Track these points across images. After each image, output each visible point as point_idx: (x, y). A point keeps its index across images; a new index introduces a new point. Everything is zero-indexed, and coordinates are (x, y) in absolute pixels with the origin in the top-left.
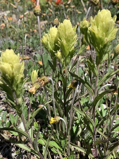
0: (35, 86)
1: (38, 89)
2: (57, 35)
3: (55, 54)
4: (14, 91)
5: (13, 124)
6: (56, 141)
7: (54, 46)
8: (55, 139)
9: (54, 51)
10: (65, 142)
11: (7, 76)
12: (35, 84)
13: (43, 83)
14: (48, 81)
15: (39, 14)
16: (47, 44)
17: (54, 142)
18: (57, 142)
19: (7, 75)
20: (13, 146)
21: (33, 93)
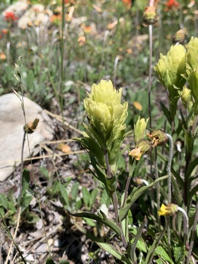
0: (141, 147)
1: (146, 152)
2: (185, 59)
3: (179, 92)
4: (106, 151)
5: (86, 204)
6: (164, 247)
7: (175, 77)
8: (163, 242)
9: (175, 87)
10: (182, 251)
11: (102, 126)
12: (141, 144)
13: (156, 143)
14: (164, 139)
15: (152, 21)
16: (165, 74)
17: (162, 248)
18: (165, 249)
19: (102, 124)
20: (84, 243)
21: (137, 159)
